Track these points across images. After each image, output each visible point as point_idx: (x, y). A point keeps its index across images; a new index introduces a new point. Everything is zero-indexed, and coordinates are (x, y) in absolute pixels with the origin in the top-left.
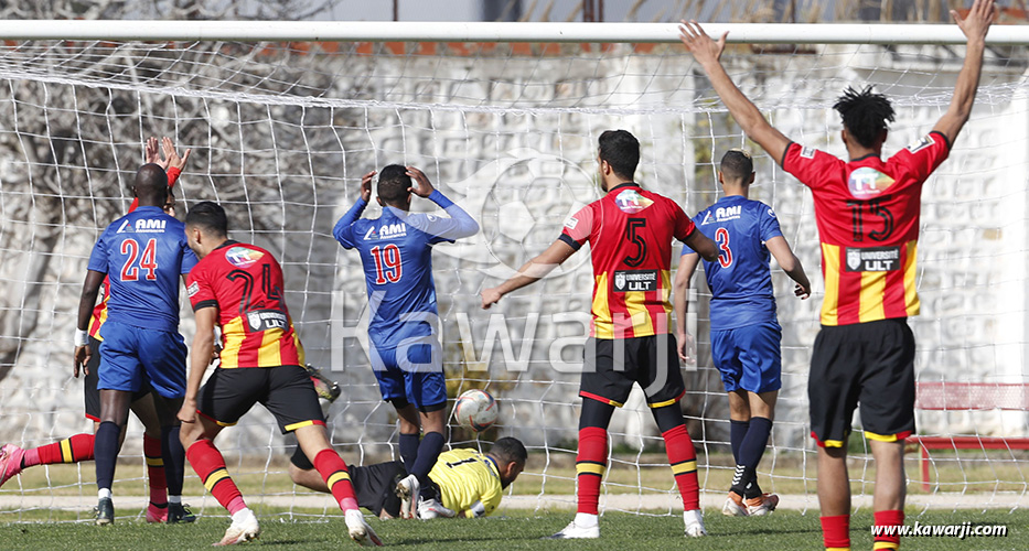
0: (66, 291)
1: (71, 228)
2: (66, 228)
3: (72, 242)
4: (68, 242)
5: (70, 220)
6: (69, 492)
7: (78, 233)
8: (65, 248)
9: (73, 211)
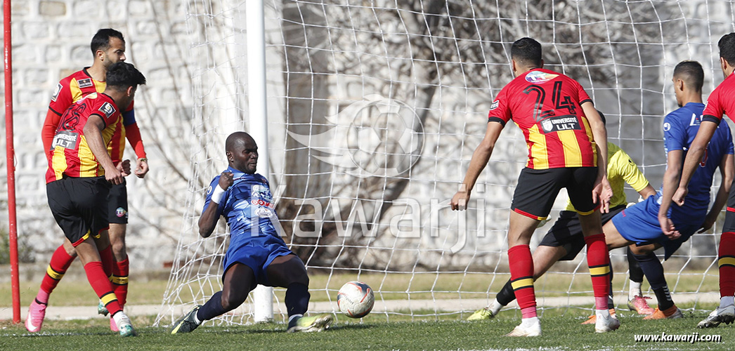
0: (444, 131)
1: (446, 79)
2: (442, 80)
3: (448, 91)
4: (444, 91)
5: (445, 73)
6: (449, 296)
7: (452, 84)
8: (442, 96)
9: (448, 65)
